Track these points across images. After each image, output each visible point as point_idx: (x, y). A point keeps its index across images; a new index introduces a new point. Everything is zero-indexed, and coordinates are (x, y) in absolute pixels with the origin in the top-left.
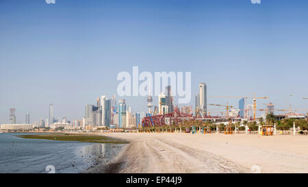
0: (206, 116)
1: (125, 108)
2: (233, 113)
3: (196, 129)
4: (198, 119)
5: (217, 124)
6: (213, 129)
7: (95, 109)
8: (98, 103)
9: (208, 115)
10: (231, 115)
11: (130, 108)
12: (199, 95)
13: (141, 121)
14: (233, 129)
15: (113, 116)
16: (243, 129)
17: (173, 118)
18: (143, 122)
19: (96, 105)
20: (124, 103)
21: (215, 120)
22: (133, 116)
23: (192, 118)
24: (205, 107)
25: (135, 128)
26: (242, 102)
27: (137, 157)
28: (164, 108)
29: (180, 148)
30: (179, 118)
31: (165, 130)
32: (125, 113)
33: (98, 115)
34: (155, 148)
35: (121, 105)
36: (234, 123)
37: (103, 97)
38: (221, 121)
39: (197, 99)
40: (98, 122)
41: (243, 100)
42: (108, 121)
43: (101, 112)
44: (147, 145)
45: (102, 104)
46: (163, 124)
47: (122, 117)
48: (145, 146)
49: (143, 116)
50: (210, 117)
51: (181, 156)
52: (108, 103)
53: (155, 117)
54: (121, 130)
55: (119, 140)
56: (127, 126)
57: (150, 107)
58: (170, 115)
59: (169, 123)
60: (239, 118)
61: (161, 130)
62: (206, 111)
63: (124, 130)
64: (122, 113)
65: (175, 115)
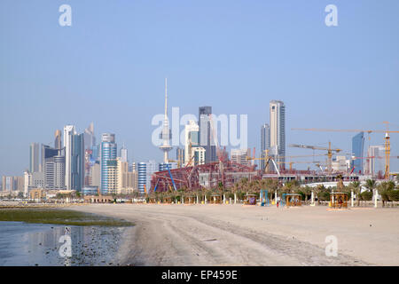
0: (283, 170)
1: (115, 152)
2: (342, 163)
3: (269, 197)
4: (269, 176)
5: (310, 185)
6: (305, 197)
7: (50, 153)
8: (58, 140)
9: (287, 167)
10: (335, 167)
11: (124, 152)
12: (269, 126)
13: (149, 179)
14: (348, 197)
15: (88, 168)
16: (369, 196)
17: (215, 173)
18: (153, 182)
19: (52, 146)
20: (112, 142)
21: (303, 178)
22: (130, 170)
23: (256, 173)
24: (281, 151)
25: (137, 195)
26: (359, 141)
27: (164, 253)
28: (196, 153)
29: (246, 236)
30: (227, 174)
31: (202, 199)
32: (116, 163)
33: (58, 165)
34: (195, 236)
35: (106, 145)
36: (346, 184)
37: (68, 128)
38: (317, 180)
39: (265, 133)
40: (58, 182)
41: (361, 136)
42: (79, 180)
43: (63, 160)
44: (174, 228)
45: (67, 142)
46: (196, 186)
47: (109, 170)
48: (170, 230)
49: (152, 169)
50: (294, 172)
51: (257, 251)
52: (78, 141)
53: (179, 172)
54: (107, 198)
55: (108, 218)
56: (119, 190)
57: (166, 150)
58: (210, 167)
59: (207, 184)
60: (353, 175)
61: (194, 199)
62: (283, 160)
63: (114, 198)
64: (109, 163)
65: (221, 167)
